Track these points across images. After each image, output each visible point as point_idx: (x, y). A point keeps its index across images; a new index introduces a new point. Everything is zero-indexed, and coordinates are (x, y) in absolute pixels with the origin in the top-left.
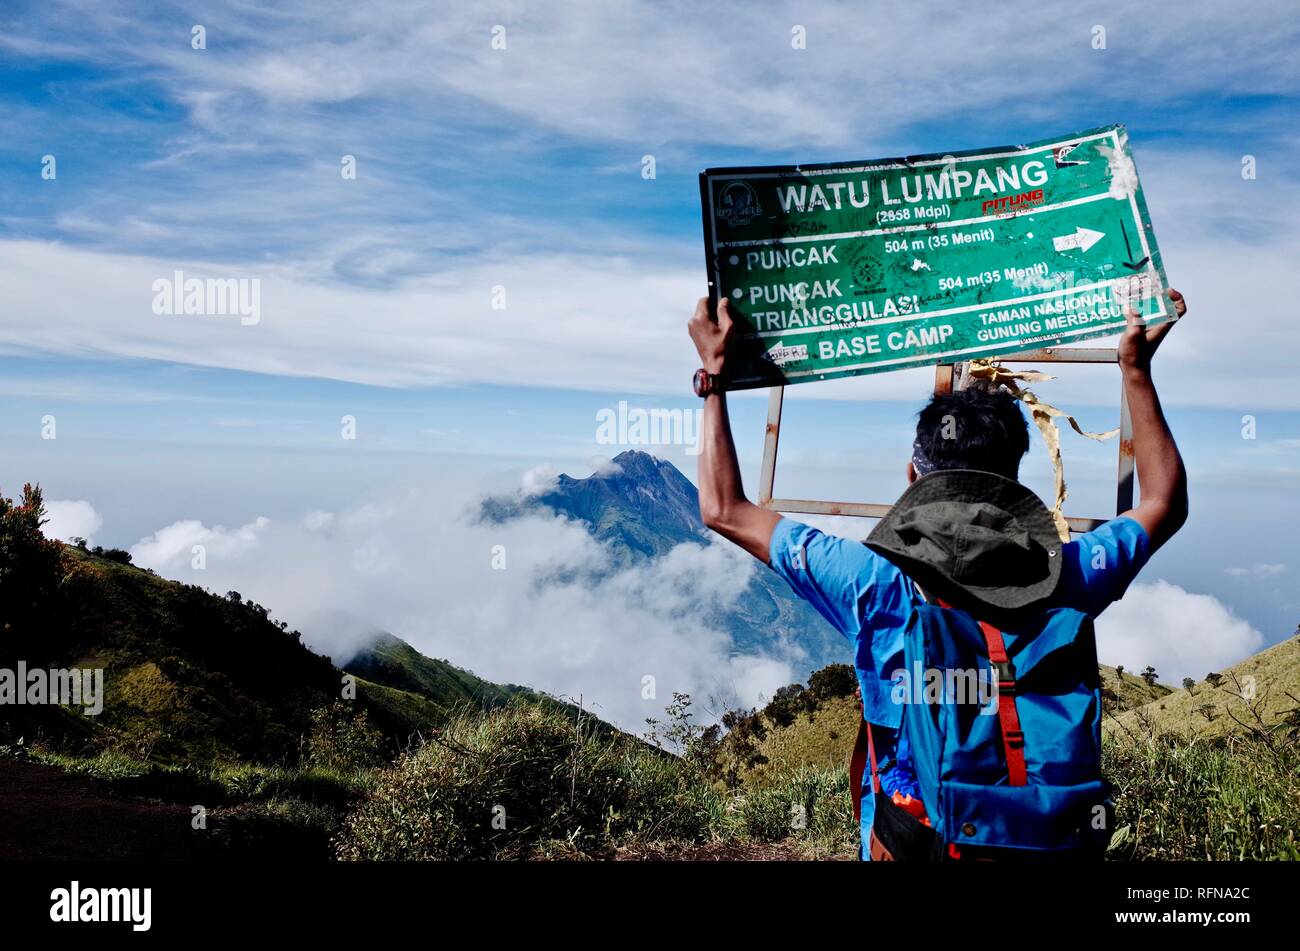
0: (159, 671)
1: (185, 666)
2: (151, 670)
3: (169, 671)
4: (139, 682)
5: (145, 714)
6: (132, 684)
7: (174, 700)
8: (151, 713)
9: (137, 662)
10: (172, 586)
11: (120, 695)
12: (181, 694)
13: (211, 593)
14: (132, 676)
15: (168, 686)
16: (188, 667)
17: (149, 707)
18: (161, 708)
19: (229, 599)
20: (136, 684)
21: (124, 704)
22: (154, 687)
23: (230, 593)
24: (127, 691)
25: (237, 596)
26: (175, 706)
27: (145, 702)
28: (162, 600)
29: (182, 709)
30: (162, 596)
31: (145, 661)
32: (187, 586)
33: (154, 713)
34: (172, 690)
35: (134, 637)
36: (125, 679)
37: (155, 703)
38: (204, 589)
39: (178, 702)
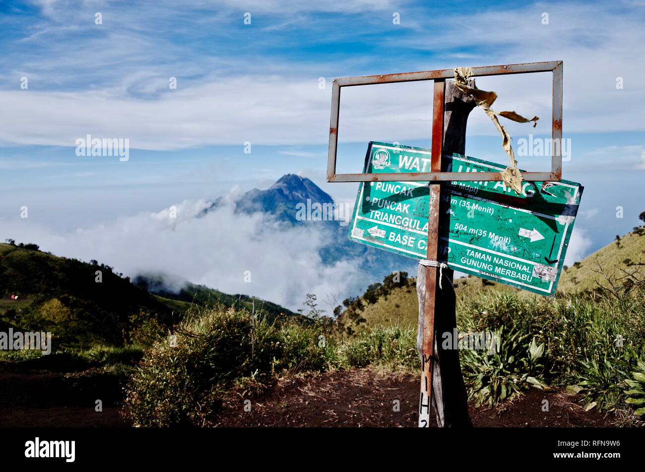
0: (60, 302)
1: (73, 299)
2: (56, 302)
3: (65, 302)
4: (50, 308)
5: (55, 324)
6: (46, 310)
7: (69, 316)
8: (58, 323)
9: (48, 298)
10: (62, 260)
11: (41, 316)
12: (72, 313)
13: (82, 262)
14: (46, 306)
15: (65, 309)
16: (74, 299)
17: (57, 320)
18: (63, 320)
19: (92, 264)
20: (48, 309)
21: (44, 320)
22: (58, 310)
23: (92, 261)
24: (44, 313)
25: (95, 262)
26: (70, 319)
27: (54, 318)
28: (57, 267)
29: (74, 320)
30: (57, 265)
31: (52, 298)
32: (69, 259)
33: (60, 323)
34: (67, 311)
35: (45, 286)
36: (43, 308)
37: (60, 318)
38: (78, 260)
39: (71, 317)
